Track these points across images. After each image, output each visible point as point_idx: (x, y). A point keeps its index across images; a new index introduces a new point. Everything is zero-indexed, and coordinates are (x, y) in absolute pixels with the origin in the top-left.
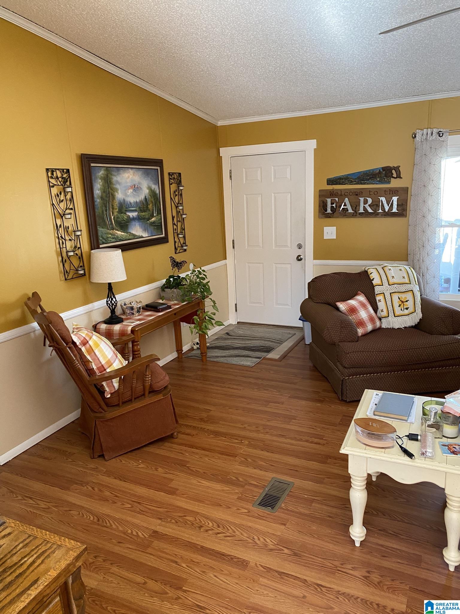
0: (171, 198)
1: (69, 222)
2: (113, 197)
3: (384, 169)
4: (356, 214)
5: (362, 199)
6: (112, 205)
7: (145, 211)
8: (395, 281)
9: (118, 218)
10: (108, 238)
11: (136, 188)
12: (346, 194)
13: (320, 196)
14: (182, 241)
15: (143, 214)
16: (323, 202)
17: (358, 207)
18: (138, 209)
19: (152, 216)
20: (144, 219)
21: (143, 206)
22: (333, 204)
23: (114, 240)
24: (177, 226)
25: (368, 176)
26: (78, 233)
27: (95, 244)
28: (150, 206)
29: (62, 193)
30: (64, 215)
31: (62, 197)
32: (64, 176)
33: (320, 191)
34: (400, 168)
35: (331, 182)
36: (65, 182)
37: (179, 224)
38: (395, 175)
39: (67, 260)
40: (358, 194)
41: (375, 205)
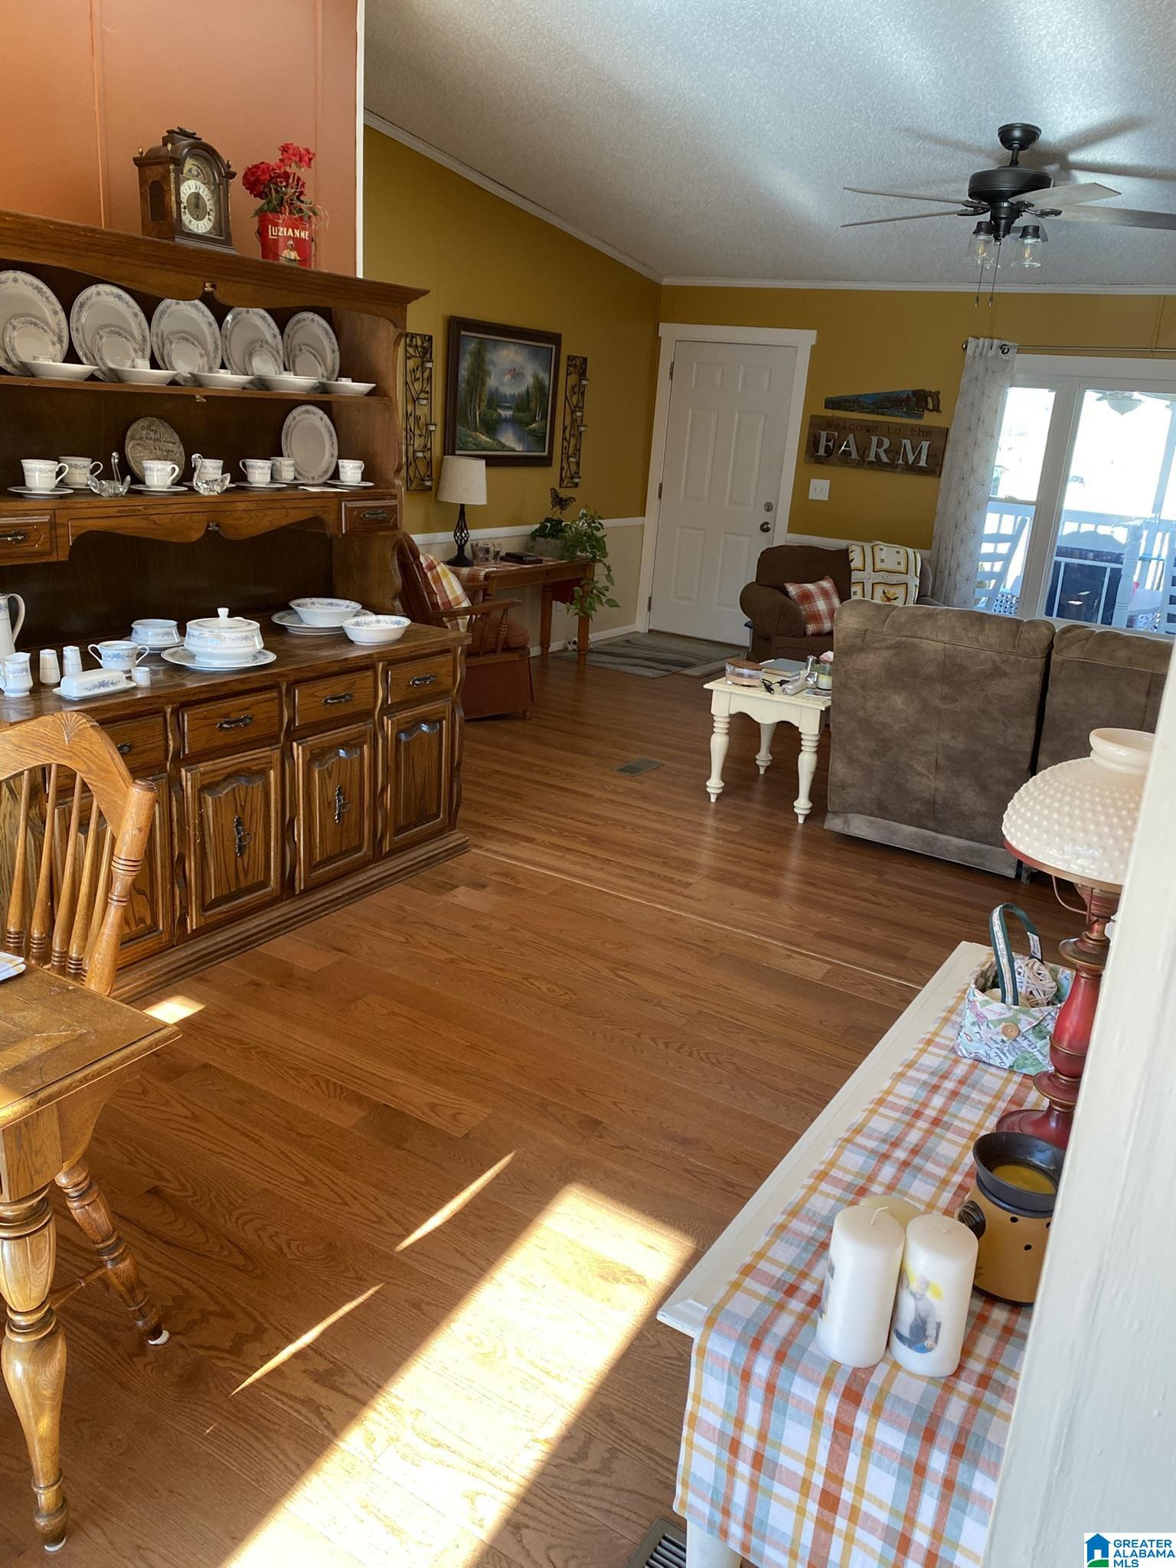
0: (566, 397)
1: (422, 411)
2: (483, 383)
3: (915, 393)
4: (863, 463)
5: (875, 439)
6: (480, 395)
7: (523, 411)
8: (884, 566)
9: (485, 414)
10: (467, 442)
11: (516, 374)
12: (852, 427)
13: (811, 425)
14: (573, 469)
15: (521, 414)
16: (815, 436)
17: (867, 452)
18: (514, 406)
19: (534, 420)
20: (521, 422)
21: (522, 404)
22: (830, 441)
23: (475, 447)
24: (569, 443)
25: (889, 401)
26: (432, 428)
27: (451, 447)
28: (533, 405)
29: (420, 369)
30: (418, 399)
31: (419, 374)
32: (425, 345)
33: (813, 417)
34: (940, 396)
35: (831, 404)
36: (425, 353)
37: (573, 441)
38: (930, 406)
39: (413, 464)
40: (870, 429)
41: (894, 451)
